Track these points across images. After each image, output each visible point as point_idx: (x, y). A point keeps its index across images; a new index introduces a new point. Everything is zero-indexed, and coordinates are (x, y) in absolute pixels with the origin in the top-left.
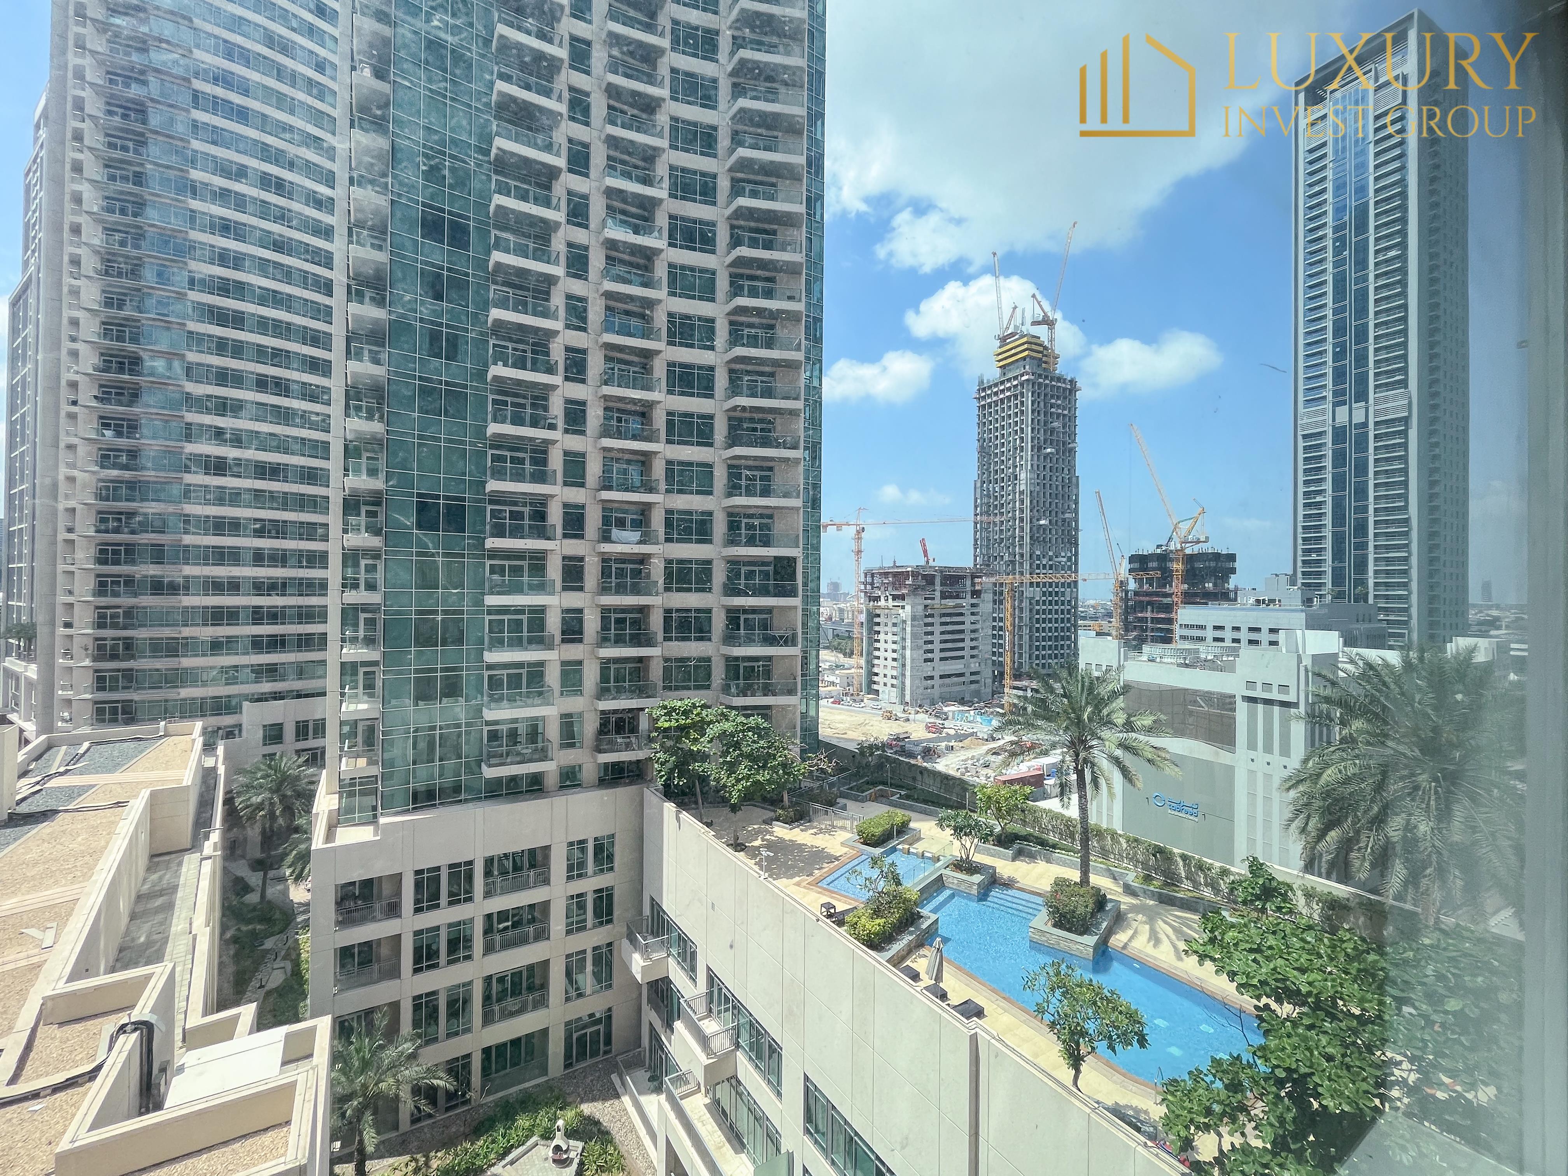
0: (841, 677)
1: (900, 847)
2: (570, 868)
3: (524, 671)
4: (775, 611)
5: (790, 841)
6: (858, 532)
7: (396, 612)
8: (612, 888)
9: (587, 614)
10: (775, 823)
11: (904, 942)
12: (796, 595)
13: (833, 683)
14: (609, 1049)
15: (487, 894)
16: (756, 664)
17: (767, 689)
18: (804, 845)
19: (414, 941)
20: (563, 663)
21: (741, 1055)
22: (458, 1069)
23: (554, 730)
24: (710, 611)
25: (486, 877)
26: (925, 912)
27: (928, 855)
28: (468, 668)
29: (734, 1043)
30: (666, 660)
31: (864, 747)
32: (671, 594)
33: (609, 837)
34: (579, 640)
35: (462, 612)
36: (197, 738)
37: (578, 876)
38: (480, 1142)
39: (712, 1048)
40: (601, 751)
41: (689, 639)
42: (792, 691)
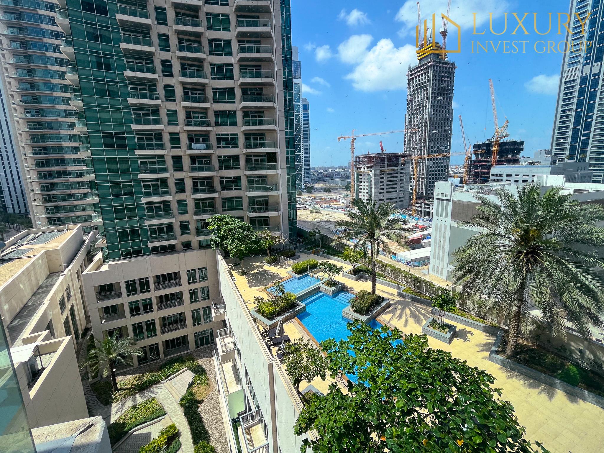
0: (346, 200)
1: (310, 274)
2: (189, 279)
3: (162, 205)
4: (268, 176)
6: (353, 140)
7: (100, 183)
8: (208, 287)
9: (186, 180)
10: (265, 263)
11: (284, 316)
12: (277, 169)
13: (343, 203)
14: (214, 342)
15: (157, 289)
16: (262, 199)
17: (267, 210)
18: (272, 273)
19: (129, 306)
20: (178, 201)
21: (236, 352)
22: (154, 348)
23: (177, 228)
24: (240, 177)
25: (155, 283)
26: (300, 303)
27: (319, 278)
28: (137, 204)
29: (235, 347)
30: (223, 199)
31: (311, 232)
32: (222, 171)
33: (204, 268)
34: (184, 192)
35: (131, 182)
36: (75, 231)
37: (193, 282)
38: (159, 372)
39: (224, 349)
40: (198, 235)
41: (232, 189)
42: (276, 210)
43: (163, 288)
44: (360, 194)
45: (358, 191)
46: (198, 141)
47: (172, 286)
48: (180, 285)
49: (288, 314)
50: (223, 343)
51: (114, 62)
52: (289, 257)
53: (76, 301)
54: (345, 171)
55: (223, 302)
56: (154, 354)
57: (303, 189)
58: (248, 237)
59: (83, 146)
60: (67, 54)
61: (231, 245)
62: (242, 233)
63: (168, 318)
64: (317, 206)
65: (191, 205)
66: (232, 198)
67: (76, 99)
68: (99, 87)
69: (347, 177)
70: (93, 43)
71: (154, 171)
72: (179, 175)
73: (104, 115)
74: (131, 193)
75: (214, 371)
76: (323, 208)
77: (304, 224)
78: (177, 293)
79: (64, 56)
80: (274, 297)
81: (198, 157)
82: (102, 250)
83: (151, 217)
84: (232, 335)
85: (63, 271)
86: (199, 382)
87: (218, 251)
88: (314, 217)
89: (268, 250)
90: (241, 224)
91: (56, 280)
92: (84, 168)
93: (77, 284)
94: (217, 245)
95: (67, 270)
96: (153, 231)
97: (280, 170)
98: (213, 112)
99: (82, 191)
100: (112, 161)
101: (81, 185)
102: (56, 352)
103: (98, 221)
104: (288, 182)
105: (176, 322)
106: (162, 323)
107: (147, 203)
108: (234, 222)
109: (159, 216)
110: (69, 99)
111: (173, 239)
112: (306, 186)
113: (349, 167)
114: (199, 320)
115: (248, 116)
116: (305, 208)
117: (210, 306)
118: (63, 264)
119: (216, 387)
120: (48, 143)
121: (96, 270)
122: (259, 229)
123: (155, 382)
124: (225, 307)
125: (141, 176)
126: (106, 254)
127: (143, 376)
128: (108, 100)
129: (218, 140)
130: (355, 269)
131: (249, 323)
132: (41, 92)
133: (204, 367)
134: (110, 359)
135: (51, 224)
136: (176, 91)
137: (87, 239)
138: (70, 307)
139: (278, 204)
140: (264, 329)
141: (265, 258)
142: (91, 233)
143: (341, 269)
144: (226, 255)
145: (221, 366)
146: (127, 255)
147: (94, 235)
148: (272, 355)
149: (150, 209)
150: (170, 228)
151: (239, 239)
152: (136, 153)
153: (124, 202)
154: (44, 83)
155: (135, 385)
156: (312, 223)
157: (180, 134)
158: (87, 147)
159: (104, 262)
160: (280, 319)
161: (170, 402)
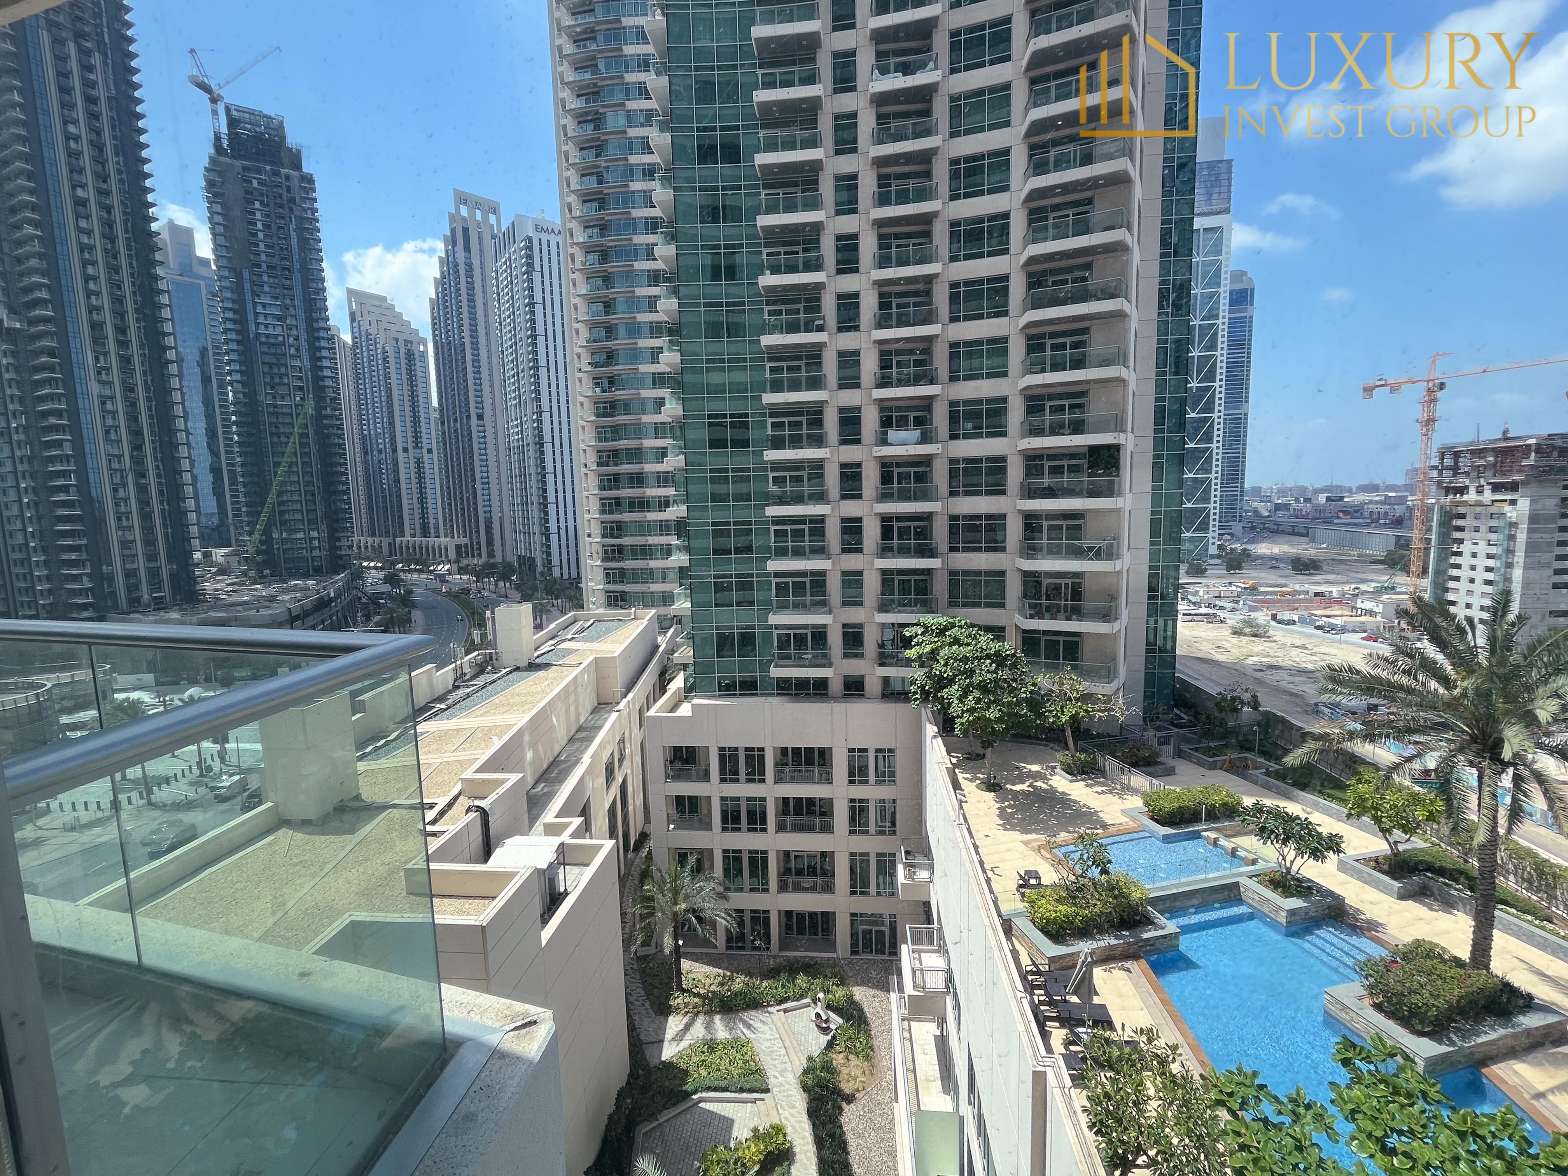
0: (1385, 604)
1: (1205, 834)
2: (851, 774)
3: (807, 580)
4: (1088, 516)
5: (1063, 793)
6: (1430, 391)
7: (697, 524)
8: (894, 801)
9: (865, 523)
10: (1058, 770)
11: (1102, 944)
12: (1120, 495)
13: (1370, 613)
14: (895, 952)
15: (778, 780)
16: (1063, 581)
17: (1075, 613)
18: (1075, 801)
19: (722, 805)
20: (844, 573)
21: (949, 1000)
22: (760, 918)
23: (835, 639)
24: (1003, 517)
25: (776, 764)
26: (1162, 920)
27: (1242, 853)
28: (758, 575)
29: (947, 987)
30: (953, 573)
31: (1224, 699)
32: (957, 499)
33: (890, 751)
34: (860, 550)
35: (750, 523)
36: (645, 622)
37: (860, 782)
38: (765, 984)
39: (919, 981)
40: (882, 664)
41: (979, 550)
42: (1107, 616)
43: (793, 780)
44: (1451, 584)
45: (1438, 572)
46: (902, 423)
47: (810, 780)
48: (829, 781)
49: (1113, 942)
50: (918, 965)
51: (742, 258)
52: (1135, 765)
53: (630, 770)
54: (1387, 501)
55: (927, 853)
56: (759, 934)
57: (1212, 557)
58: (1010, 685)
59: (674, 446)
60: (665, 259)
61: (961, 700)
62: (995, 672)
63: (796, 857)
64: (1262, 617)
65: (872, 584)
66: (978, 573)
67: (670, 350)
68: (711, 318)
69: (1398, 522)
70: (710, 229)
71: (798, 499)
72: (851, 508)
73: (716, 378)
74: (749, 549)
75: (890, 1031)
76: (1280, 622)
77: (1205, 669)
78: (821, 799)
79: (660, 265)
80: (1072, 878)
81: (898, 465)
82: (685, 670)
83: (783, 607)
84: (943, 950)
85: (618, 703)
86: (849, 1044)
87: (926, 712)
88: (1245, 651)
89: (1069, 733)
90: (995, 646)
91: (606, 719)
92: (670, 491)
93: (637, 735)
94: (925, 694)
95: (624, 701)
96: (784, 642)
97: (1129, 496)
98: (947, 346)
99: (663, 540)
100: (719, 477)
101: (663, 527)
102: (588, 865)
103: (684, 606)
104: (1155, 532)
105: (812, 871)
106: (782, 864)
107: (777, 574)
108: (975, 638)
109: (799, 607)
110: (660, 350)
111: (823, 666)
112: (1220, 547)
113: (1410, 488)
114: (866, 884)
115: (1041, 348)
116: (1211, 618)
117: (894, 855)
118: (619, 689)
119: (889, 1076)
120: (622, 442)
121: (671, 712)
122: (1047, 666)
123: (754, 1004)
124: (931, 867)
125: (772, 511)
126: (692, 680)
127: (732, 979)
128: (724, 346)
129: (954, 418)
130: (1396, 854)
131: (990, 932)
132: (620, 343)
133: (866, 1010)
134: (675, 914)
135: (610, 605)
136: (861, 305)
137: (663, 641)
138: (621, 780)
139: (1113, 597)
140: (1034, 964)
141: (1059, 755)
142: (672, 630)
143: (1333, 844)
144: (946, 726)
145: (906, 1023)
146: (728, 689)
147: (676, 635)
148: (1049, 1050)
149: (782, 589)
150: (820, 636)
151: (983, 688)
152: (765, 458)
153: (733, 568)
154: (626, 324)
155: (713, 992)
156: (1235, 670)
157: (863, 408)
158: (680, 448)
159: (686, 697)
160: (1084, 947)
161: (780, 1067)
